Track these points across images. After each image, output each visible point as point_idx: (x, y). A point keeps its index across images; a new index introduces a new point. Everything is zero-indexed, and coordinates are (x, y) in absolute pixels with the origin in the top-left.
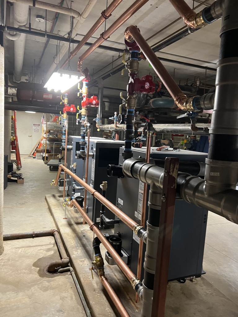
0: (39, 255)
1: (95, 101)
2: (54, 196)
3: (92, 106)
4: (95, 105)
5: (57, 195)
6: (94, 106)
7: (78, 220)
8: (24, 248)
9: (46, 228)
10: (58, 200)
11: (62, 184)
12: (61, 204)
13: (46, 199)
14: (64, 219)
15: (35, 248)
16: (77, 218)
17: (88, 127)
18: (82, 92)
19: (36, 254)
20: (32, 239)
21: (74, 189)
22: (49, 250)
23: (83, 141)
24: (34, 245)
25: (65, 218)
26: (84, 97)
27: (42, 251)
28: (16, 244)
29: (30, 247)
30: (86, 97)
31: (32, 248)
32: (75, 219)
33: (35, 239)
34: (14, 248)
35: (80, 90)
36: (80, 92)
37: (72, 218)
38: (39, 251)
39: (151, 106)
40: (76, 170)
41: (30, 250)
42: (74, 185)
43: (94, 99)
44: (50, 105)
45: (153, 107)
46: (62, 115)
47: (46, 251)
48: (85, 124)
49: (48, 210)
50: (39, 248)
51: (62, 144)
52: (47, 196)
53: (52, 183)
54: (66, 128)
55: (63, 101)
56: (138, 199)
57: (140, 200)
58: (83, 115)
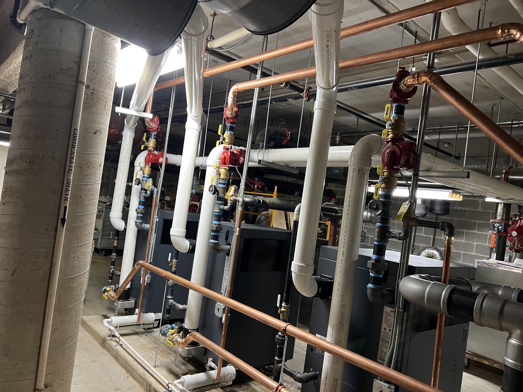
1: (242, 158)
18: (225, 140)
21: (169, 308)
23: (219, 225)
25: (155, 366)
26: (227, 149)
35: (221, 138)
36: (221, 140)
42: (172, 301)
43: (241, 154)
46: (143, 169)
51: (137, 222)
53: (106, 294)
54: (152, 194)
55: (147, 144)
56: (381, 340)
57: (385, 342)
58: (223, 179)
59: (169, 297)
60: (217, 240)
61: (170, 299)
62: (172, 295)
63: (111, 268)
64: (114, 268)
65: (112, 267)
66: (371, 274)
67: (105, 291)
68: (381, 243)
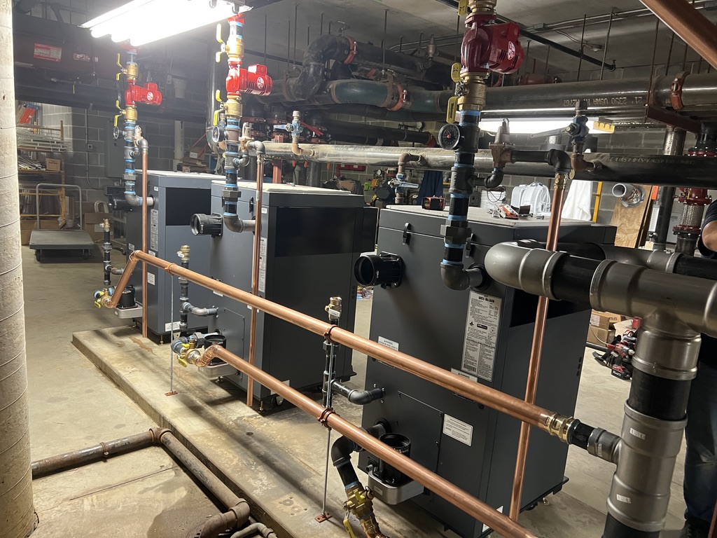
0: (150, 506)
1: (261, 79)
2: (100, 334)
3: (254, 92)
5: (108, 330)
6: (259, 93)
7: (207, 393)
8: (94, 496)
9: (124, 425)
10: (121, 346)
11: (128, 301)
12: (134, 356)
13: (76, 342)
14: (167, 395)
15: (125, 488)
16: (201, 389)
17: (257, 152)
18: (228, 50)
19: (140, 507)
20: (101, 465)
21: (184, 314)
22: (168, 487)
23: (234, 189)
24: (118, 480)
25: (173, 393)
26: (235, 65)
27: (151, 493)
28: (64, 488)
29: (111, 488)
30: (239, 65)
31: (118, 490)
32: (197, 392)
33: (111, 461)
34: (65, 500)
35: (223, 46)
36: (223, 50)
37: (188, 390)
38: (144, 496)
41: (117, 497)
42: (187, 304)
43: (259, 73)
45: (337, 101)
46: (124, 112)
47: (164, 492)
48: (245, 142)
49: (101, 375)
50: (139, 486)
51: (127, 194)
52: (81, 336)
53: (99, 300)
54: (141, 150)
55: (125, 71)
56: (466, 341)
57: (471, 342)
58: (232, 116)
59: (184, 299)
60: (236, 213)
61: (184, 301)
62: (186, 296)
63: (105, 264)
64: (110, 263)
65: (107, 262)
66: (446, 245)
67: (98, 296)
68: (460, 196)
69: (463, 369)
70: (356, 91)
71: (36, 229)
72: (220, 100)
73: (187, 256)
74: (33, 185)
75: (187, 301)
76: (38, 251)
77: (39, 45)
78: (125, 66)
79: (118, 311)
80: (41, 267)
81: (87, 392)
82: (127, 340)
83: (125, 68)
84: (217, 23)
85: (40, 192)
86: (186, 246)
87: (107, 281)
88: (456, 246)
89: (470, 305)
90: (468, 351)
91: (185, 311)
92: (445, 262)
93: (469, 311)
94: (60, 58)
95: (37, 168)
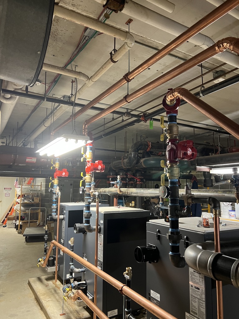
1: (100, 166)
2: (40, 279)
3: (97, 171)
4: (101, 170)
5: (43, 277)
6: (99, 171)
7: (80, 315)
10: (47, 286)
11: (51, 263)
12: (51, 292)
13: (29, 284)
14: (61, 315)
16: (78, 312)
17: (96, 197)
18: (86, 156)
21: (71, 271)
25: (64, 314)
26: (89, 162)
30: (90, 162)
32: (75, 314)
35: (84, 155)
36: (84, 157)
37: (71, 312)
39: (142, 165)
40: (73, 246)
42: (72, 266)
43: (99, 163)
44: (33, 169)
45: (145, 167)
46: (53, 181)
48: (92, 193)
49: (35, 302)
51: (52, 215)
52: (31, 280)
53: (39, 263)
54: (58, 196)
55: (54, 165)
56: (190, 296)
57: (193, 297)
58: (88, 182)
59: (71, 264)
60: (89, 224)
62: (72, 262)
65: (46, 244)
66: (170, 244)
67: (39, 261)
68: (173, 219)
69: (191, 313)
70: (153, 162)
71: (28, 227)
72: (83, 176)
73: (73, 243)
74: (29, 208)
75: (73, 265)
76: (26, 238)
77: (28, 158)
78: (54, 163)
79: (47, 268)
80: (26, 244)
81: (27, 311)
82: (50, 283)
83: (54, 164)
84: (82, 147)
85: (31, 211)
86: (73, 238)
87: (45, 253)
88: (175, 245)
89: (190, 275)
90: (192, 302)
91: (71, 270)
92: (170, 253)
93: (190, 279)
94: (36, 161)
95: (30, 201)
